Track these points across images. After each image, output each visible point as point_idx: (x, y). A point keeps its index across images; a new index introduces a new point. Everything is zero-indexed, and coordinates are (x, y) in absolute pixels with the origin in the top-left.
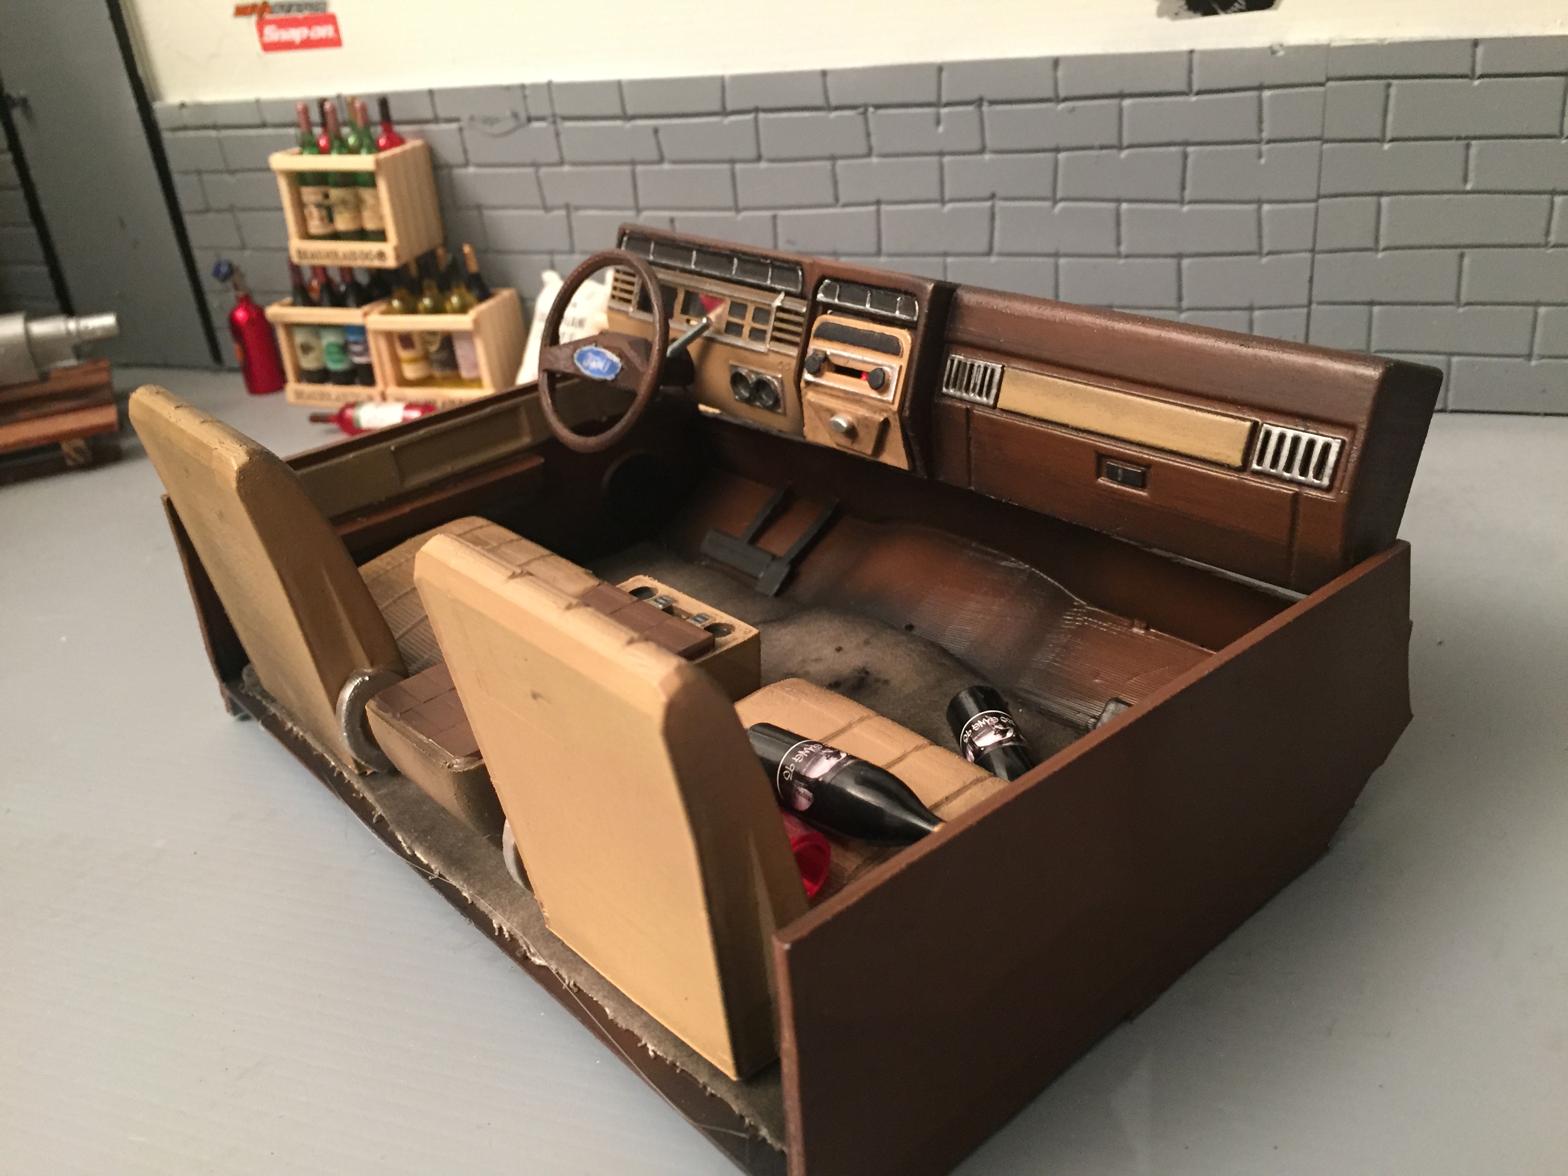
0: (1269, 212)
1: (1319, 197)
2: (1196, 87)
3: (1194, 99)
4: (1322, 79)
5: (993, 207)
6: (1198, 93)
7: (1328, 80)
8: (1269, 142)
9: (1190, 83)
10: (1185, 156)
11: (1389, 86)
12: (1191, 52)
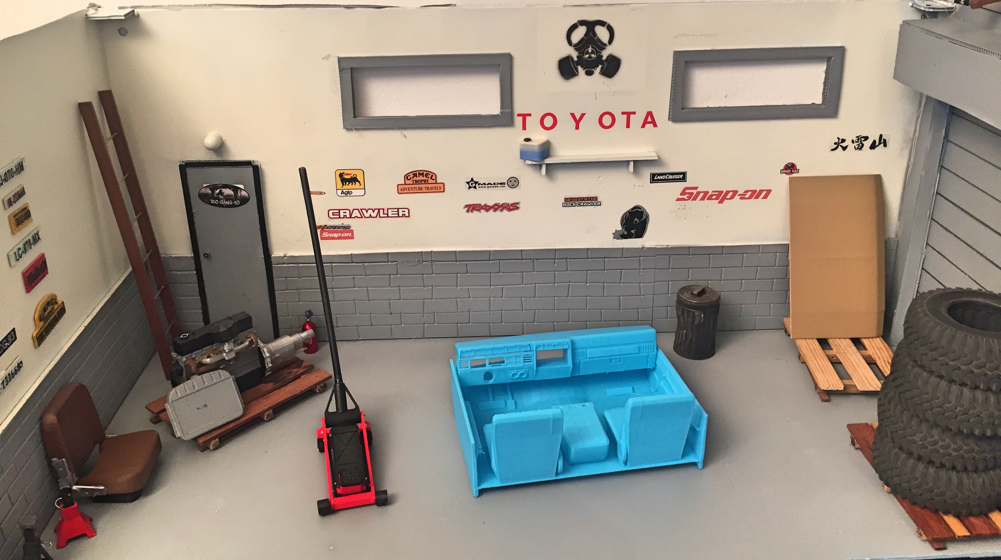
0: (643, 285)
1: (655, 282)
2: (624, 256)
3: (623, 259)
4: (655, 255)
5: (569, 285)
6: (624, 258)
7: (656, 255)
8: (642, 269)
9: (622, 256)
10: (621, 272)
11: (670, 257)
12: (623, 248)
